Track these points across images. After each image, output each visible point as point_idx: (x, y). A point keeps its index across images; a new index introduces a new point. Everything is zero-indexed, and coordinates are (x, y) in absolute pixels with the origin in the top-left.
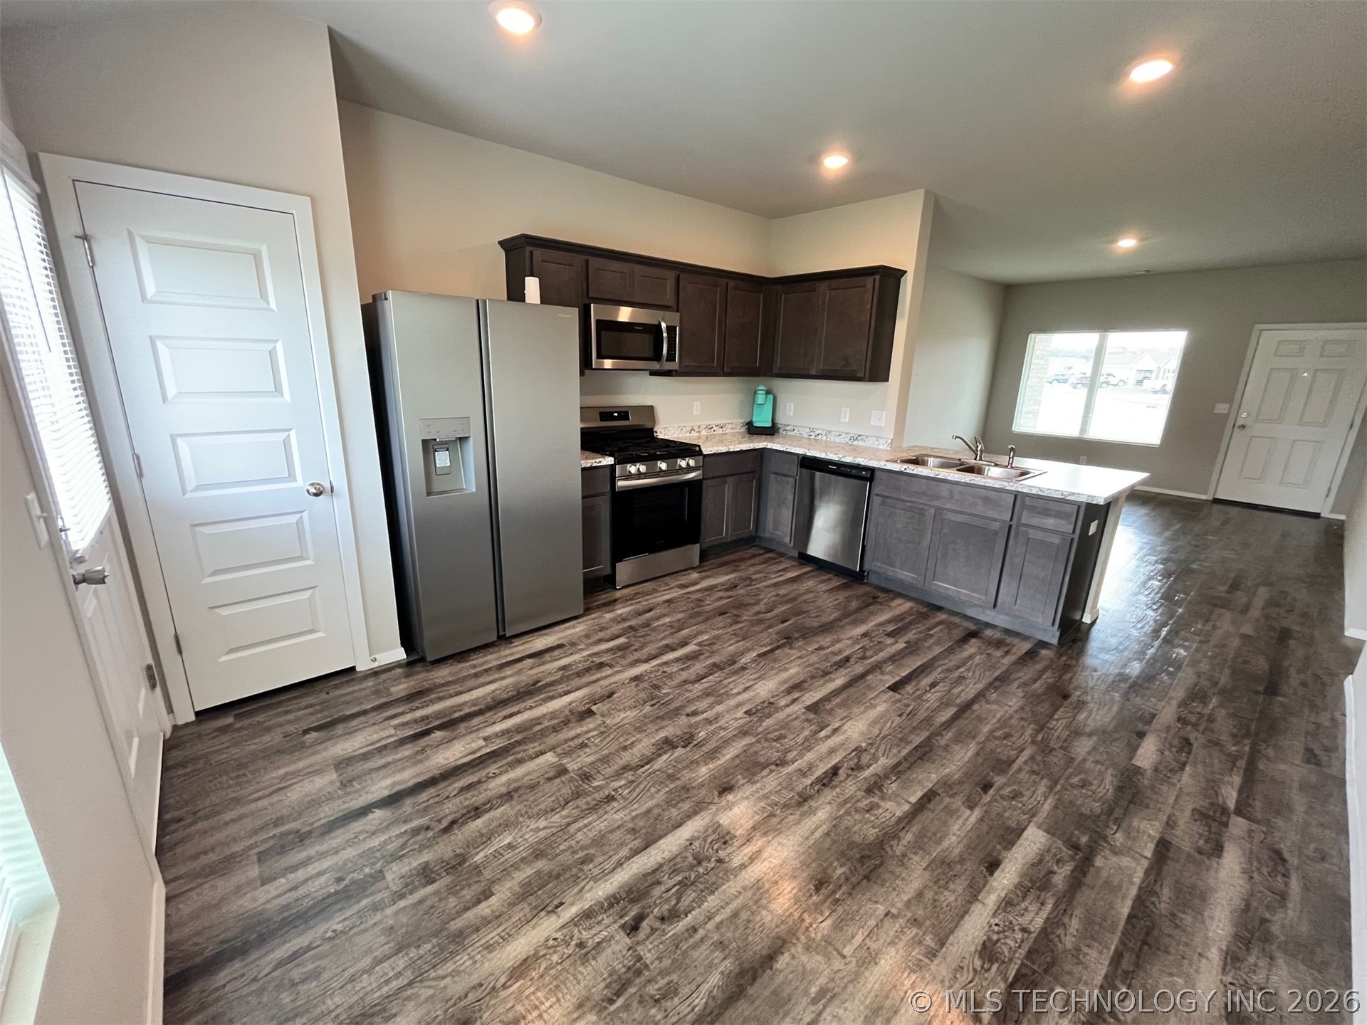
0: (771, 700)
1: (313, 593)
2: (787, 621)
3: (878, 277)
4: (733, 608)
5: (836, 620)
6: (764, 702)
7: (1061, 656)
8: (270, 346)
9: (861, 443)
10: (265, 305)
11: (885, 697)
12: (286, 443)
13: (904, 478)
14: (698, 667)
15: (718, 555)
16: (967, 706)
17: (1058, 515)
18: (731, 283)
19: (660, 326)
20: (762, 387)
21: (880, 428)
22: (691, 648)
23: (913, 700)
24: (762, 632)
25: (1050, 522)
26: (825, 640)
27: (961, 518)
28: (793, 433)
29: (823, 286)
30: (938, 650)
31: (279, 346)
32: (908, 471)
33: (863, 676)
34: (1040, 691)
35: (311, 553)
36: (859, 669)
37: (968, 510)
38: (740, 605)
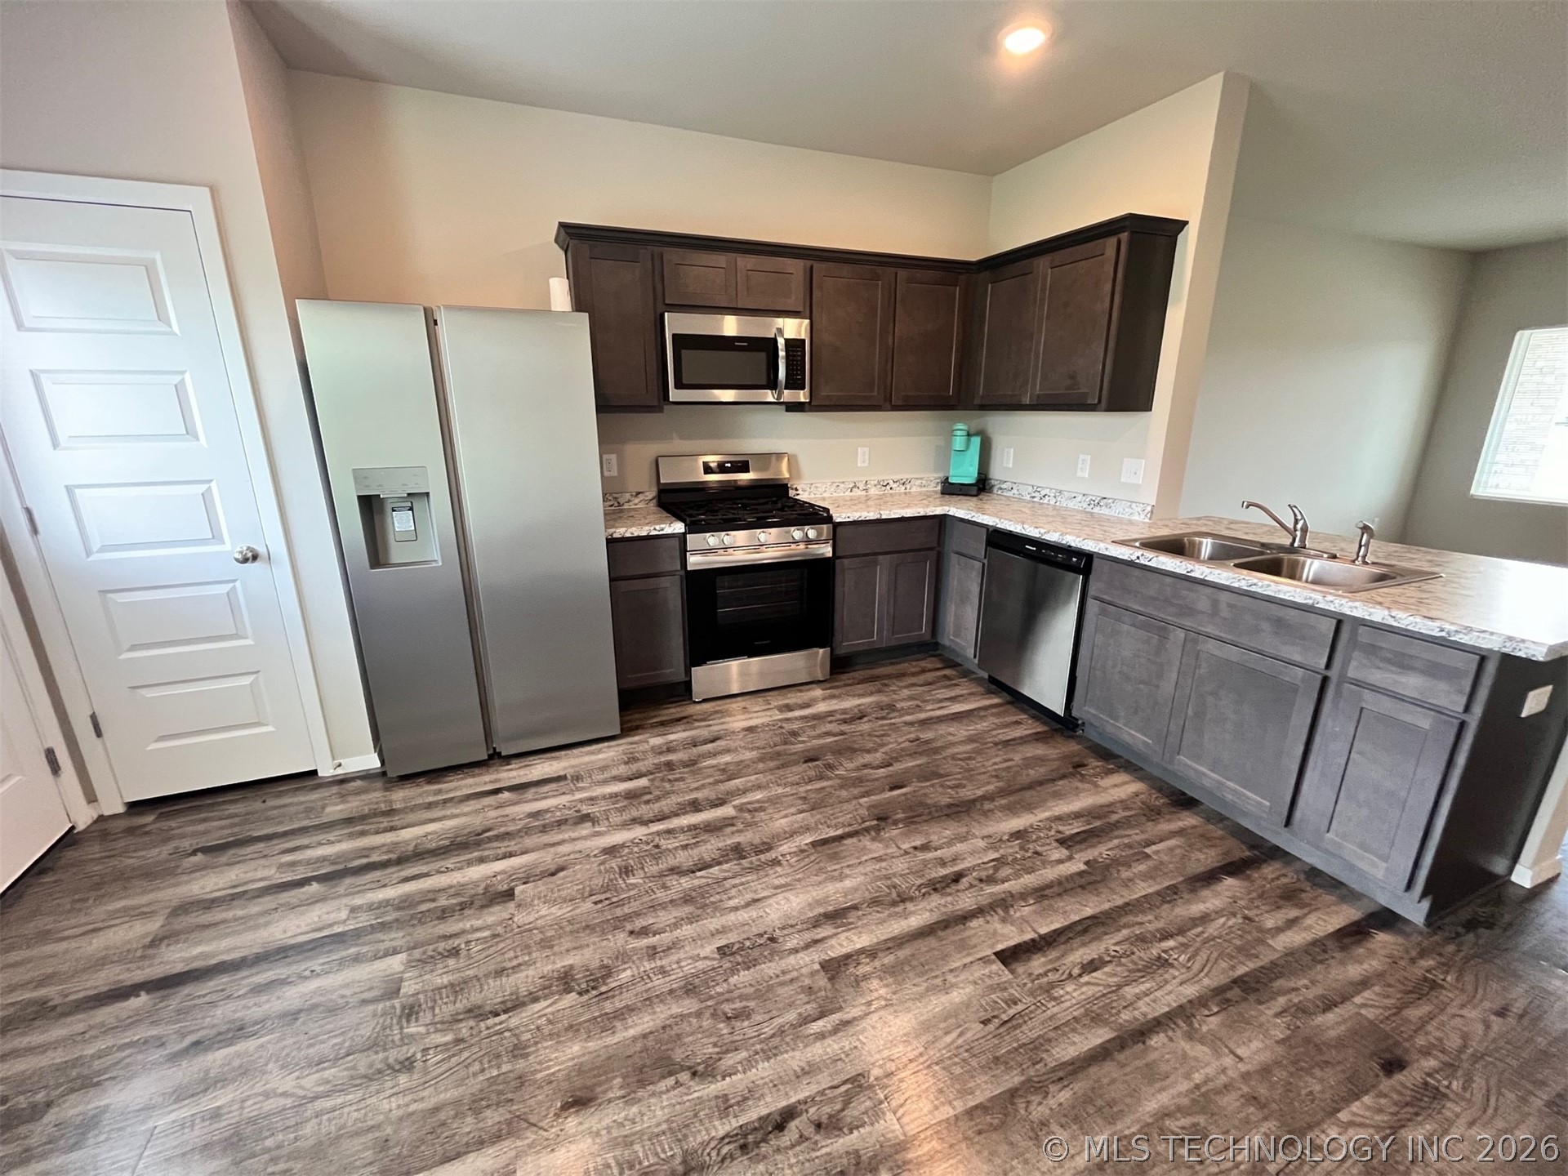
0: (778, 933)
1: (257, 678)
2: (901, 787)
3: (1124, 236)
4: (833, 753)
5: (986, 798)
6: (761, 935)
7: (1423, 954)
8: (177, 379)
9: (1105, 511)
10: (169, 329)
11: (979, 971)
12: (206, 497)
13: (1137, 572)
14: (711, 847)
15: (871, 664)
16: (1141, 1033)
17: (1433, 670)
18: (903, 274)
19: (775, 340)
20: (960, 426)
21: (1136, 487)
22: (727, 811)
23: (1032, 993)
24: (848, 801)
25: (1411, 683)
26: (940, 833)
27: (1232, 653)
28: (1010, 494)
29: (1042, 264)
30: (1143, 889)
31: (187, 377)
32: (1142, 561)
33: (965, 918)
34: (1333, 1033)
35: (249, 631)
36: (966, 901)
37: (1245, 640)
38: (847, 750)
